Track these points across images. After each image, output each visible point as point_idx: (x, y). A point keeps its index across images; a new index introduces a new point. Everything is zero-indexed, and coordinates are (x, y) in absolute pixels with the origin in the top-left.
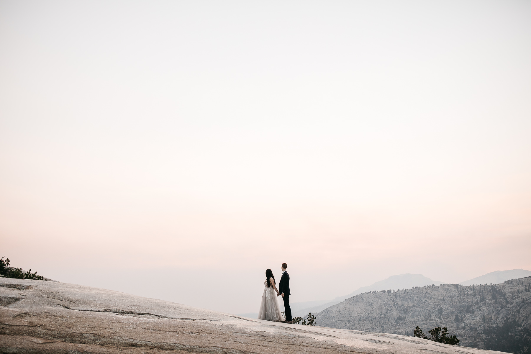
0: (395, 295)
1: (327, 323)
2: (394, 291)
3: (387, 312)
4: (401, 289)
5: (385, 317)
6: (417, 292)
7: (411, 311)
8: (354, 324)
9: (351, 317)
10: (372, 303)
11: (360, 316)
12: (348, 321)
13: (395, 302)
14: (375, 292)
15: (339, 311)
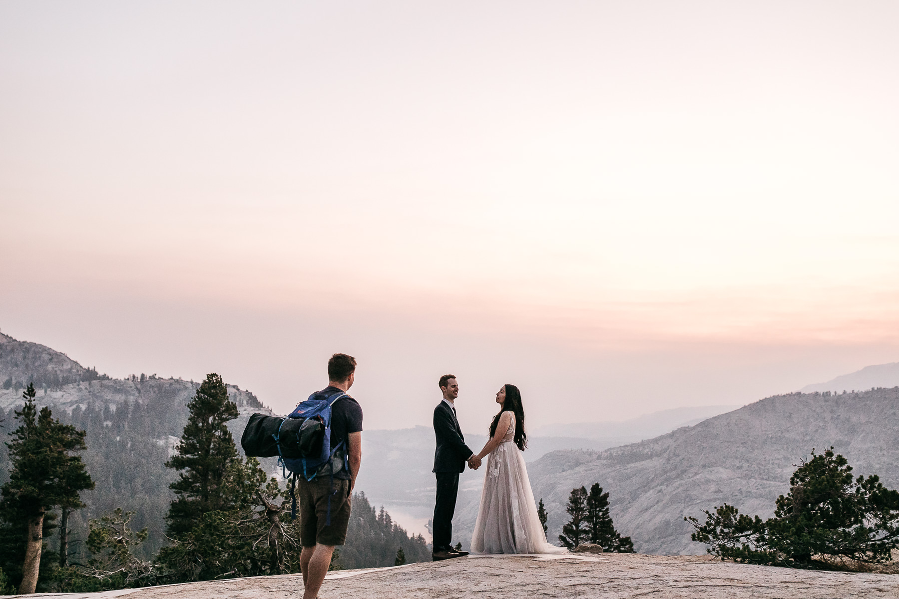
0: (836, 402)
1: (705, 445)
2: (836, 393)
3: (816, 431)
4: (849, 391)
5: (812, 440)
6: (879, 397)
7: (863, 431)
8: (754, 450)
9: (749, 436)
10: (791, 414)
11: (766, 437)
12: (743, 443)
13: (835, 414)
14: (799, 394)
15: (728, 425)
